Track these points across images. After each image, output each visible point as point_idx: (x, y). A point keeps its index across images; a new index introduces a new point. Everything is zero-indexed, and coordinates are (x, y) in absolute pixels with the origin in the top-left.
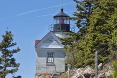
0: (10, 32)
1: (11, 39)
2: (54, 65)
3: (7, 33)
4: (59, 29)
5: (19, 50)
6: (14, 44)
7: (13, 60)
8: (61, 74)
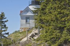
0: (4, 13)
1: (4, 16)
2: (30, 24)
3: (2, 13)
4: (34, 3)
5: (7, 21)
6: (5, 18)
7: (5, 25)
8: (32, 28)
